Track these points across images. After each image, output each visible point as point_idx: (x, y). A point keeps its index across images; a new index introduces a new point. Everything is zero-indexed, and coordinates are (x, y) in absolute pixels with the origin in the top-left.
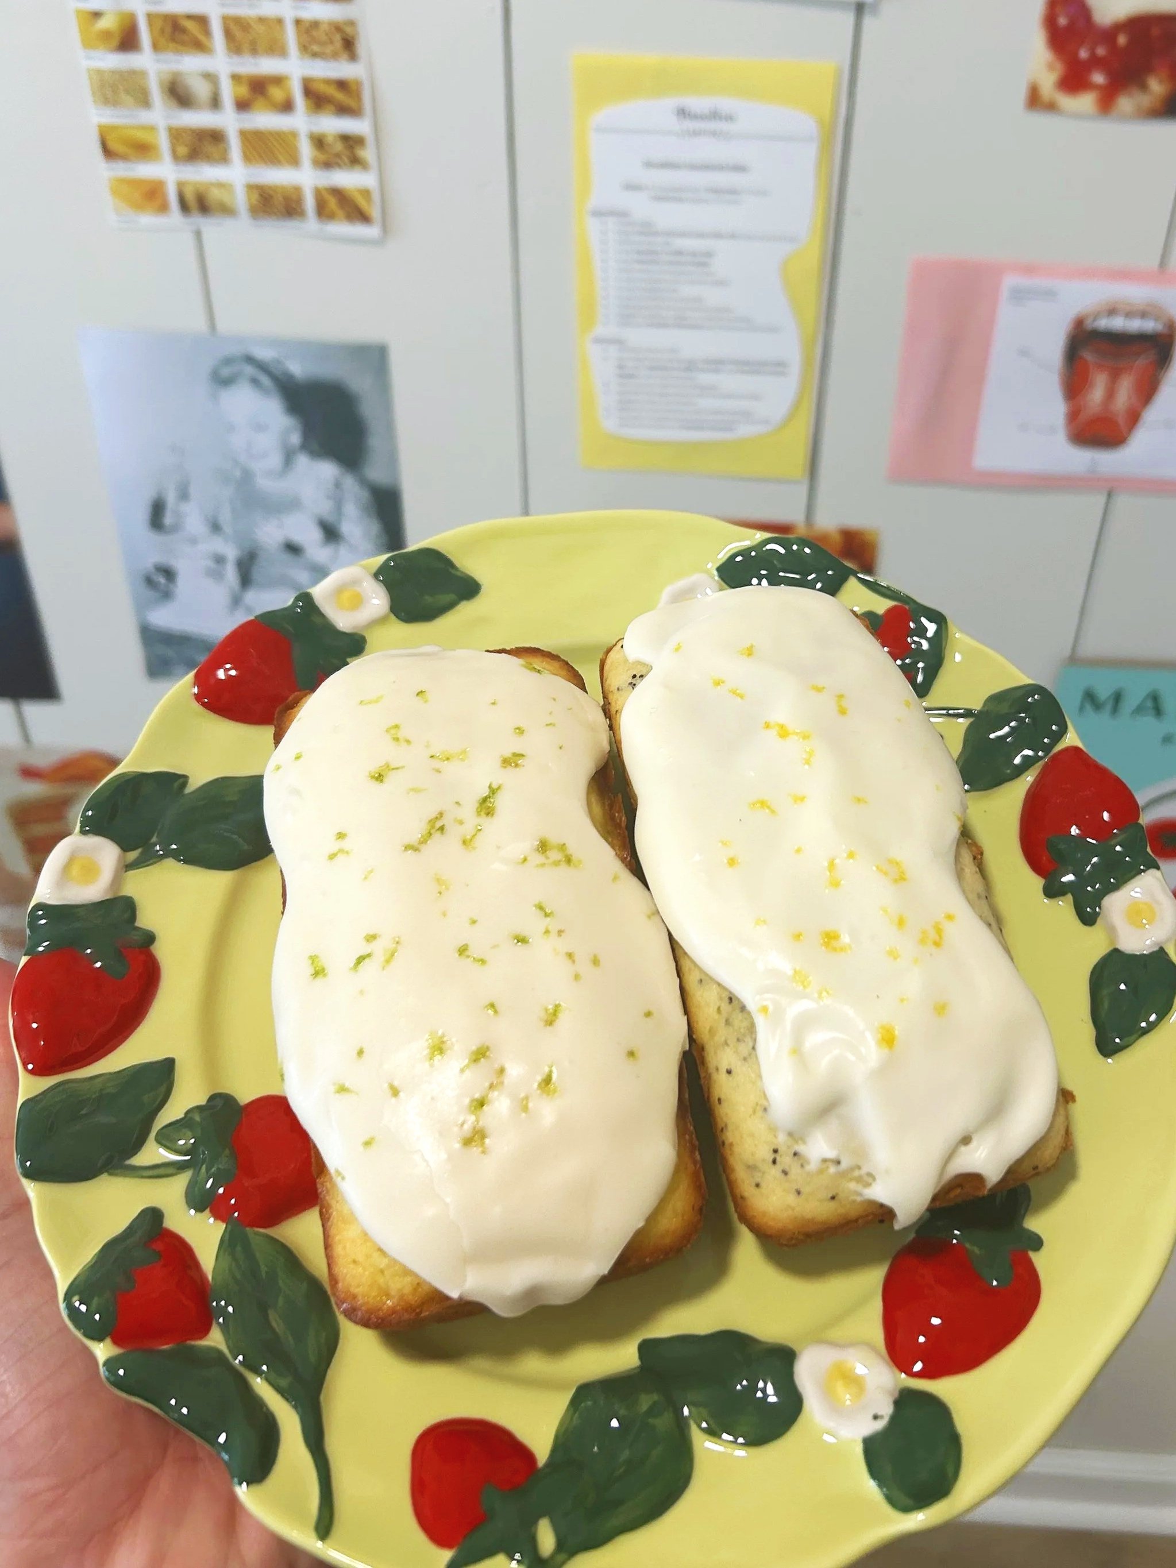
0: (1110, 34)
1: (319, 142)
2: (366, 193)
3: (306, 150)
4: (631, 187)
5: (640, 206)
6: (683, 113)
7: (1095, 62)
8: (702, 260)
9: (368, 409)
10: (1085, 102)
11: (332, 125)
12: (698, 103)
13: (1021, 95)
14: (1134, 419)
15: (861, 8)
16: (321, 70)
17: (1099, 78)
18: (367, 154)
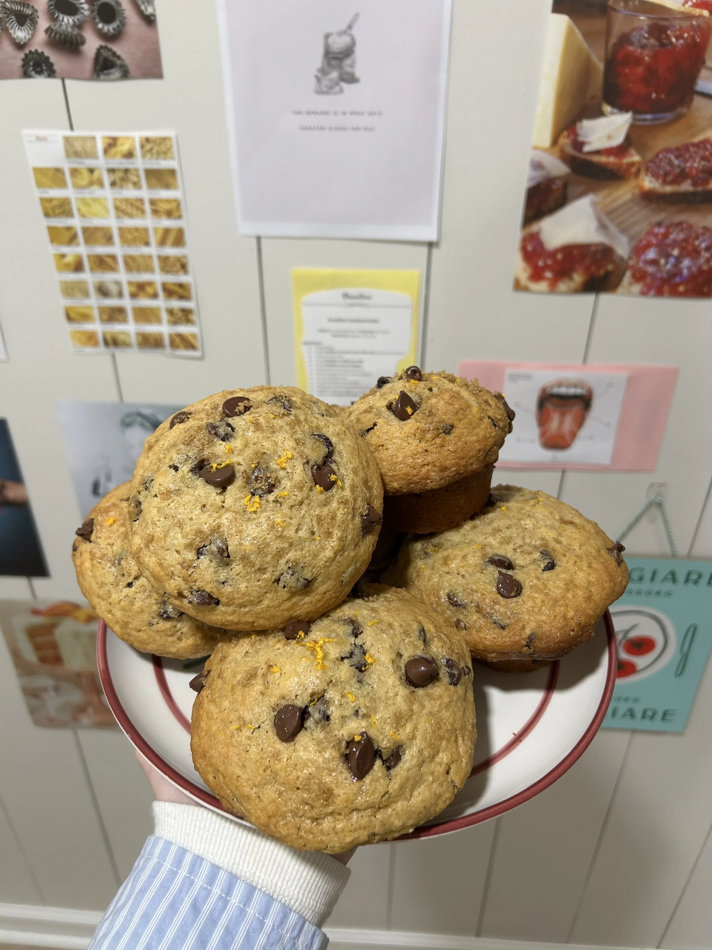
0: (553, 254)
1: (171, 312)
2: (194, 336)
3: (165, 316)
4: (322, 331)
5: (327, 340)
6: (346, 296)
7: (546, 267)
8: (358, 364)
10: (543, 286)
11: (176, 304)
12: (353, 291)
13: (511, 283)
14: (574, 435)
15: (431, 245)
16: (171, 279)
17: (548, 274)
18: (194, 317)
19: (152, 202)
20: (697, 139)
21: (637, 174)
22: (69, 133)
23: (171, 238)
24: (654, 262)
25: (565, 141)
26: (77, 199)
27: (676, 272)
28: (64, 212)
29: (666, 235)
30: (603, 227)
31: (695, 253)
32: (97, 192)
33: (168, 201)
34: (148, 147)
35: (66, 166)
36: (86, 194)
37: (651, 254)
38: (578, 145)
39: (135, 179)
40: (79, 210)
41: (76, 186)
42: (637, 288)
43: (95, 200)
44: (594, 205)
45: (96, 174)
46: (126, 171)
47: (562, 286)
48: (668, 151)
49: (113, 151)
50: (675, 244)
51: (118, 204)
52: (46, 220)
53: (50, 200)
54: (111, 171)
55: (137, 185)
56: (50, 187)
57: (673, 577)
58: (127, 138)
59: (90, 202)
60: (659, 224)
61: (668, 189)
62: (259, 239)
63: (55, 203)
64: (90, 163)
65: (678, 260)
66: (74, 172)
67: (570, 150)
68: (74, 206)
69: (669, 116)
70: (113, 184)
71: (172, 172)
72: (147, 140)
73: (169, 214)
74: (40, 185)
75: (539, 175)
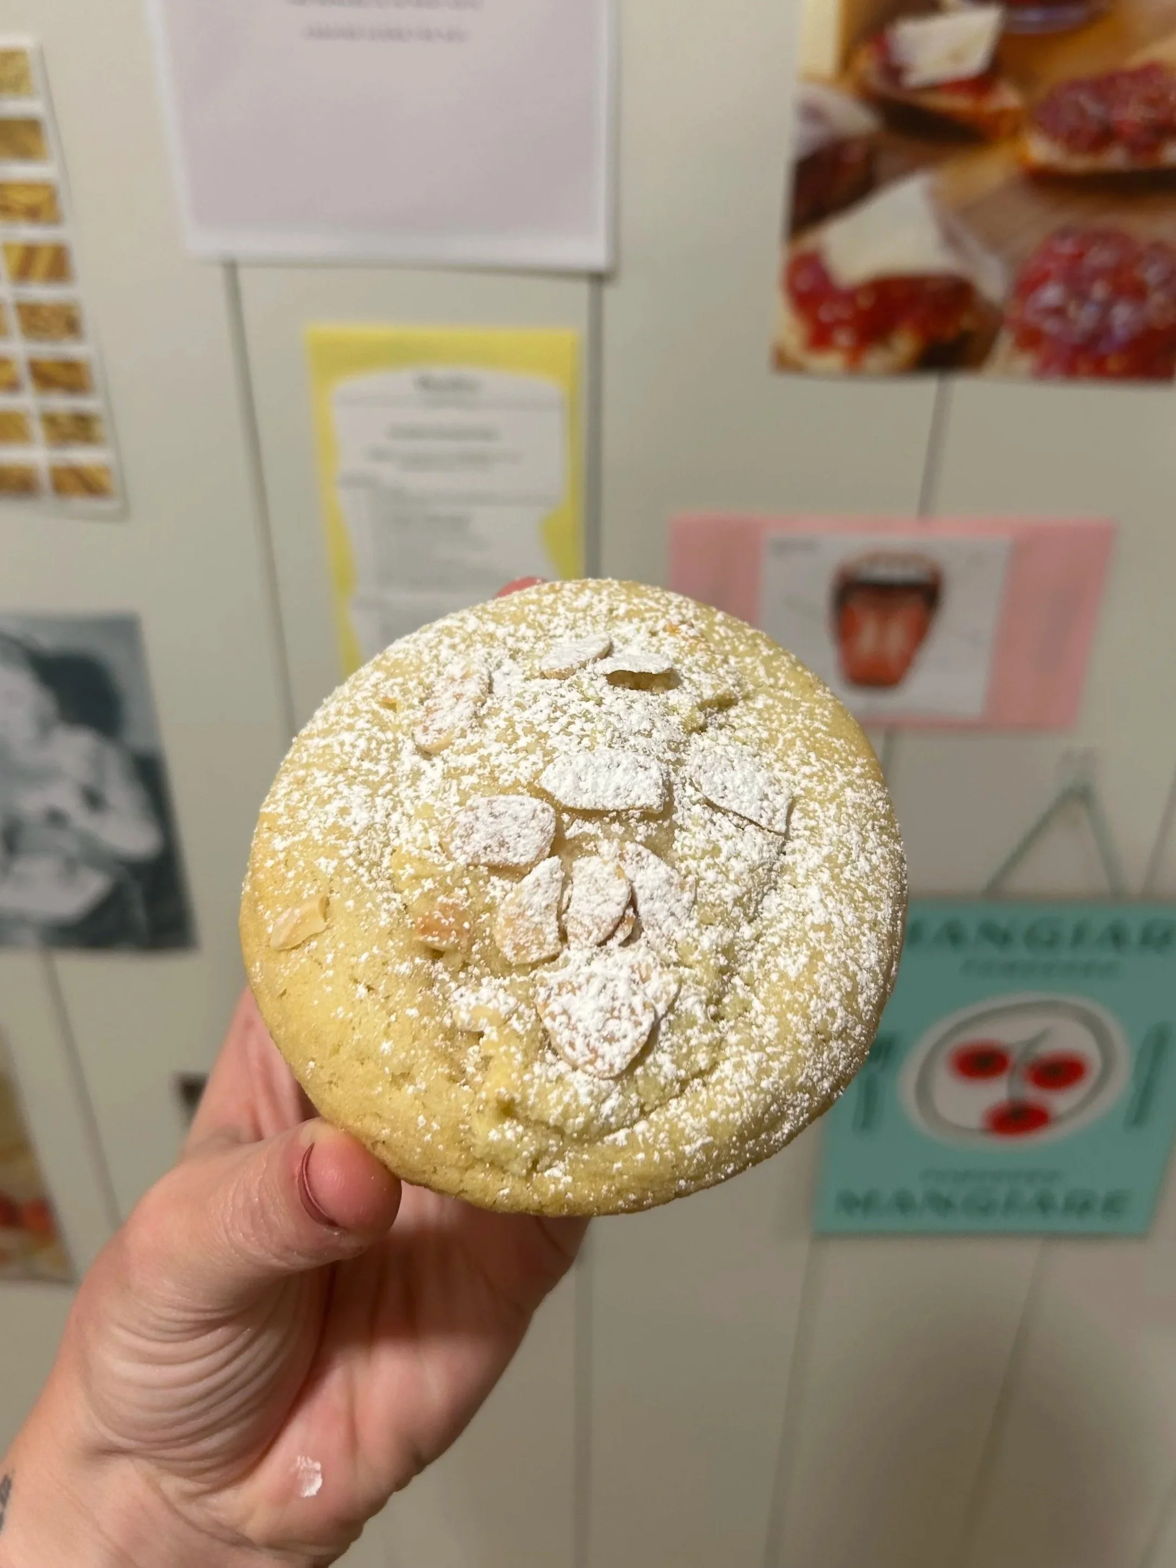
0: (850, 296)
1: (51, 421)
2: (106, 470)
3: (37, 429)
4: (379, 455)
5: (388, 473)
6: (425, 383)
7: (839, 323)
8: (458, 525)
9: (122, 678)
10: (832, 361)
11: (61, 403)
12: (440, 372)
13: (764, 357)
14: (906, 661)
15: (598, 279)
16: (47, 350)
17: (843, 338)
18: (101, 429)
20: (1137, 60)
21: (1015, 133)
23: (42, 263)
24: (1058, 312)
25: (866, 63)
27: (1101, 333)
29: (1079, 257)
30: (951, 239)
31: (1138, 292)
33: (30, 186)
37: (1051, 294)
38: (894, 72)
42: (1025, 362)
44: (933, 195)
47: (875, 360)
48: (1075, 85)
50: (1098, 273)
57: (1117, 937)
60: (1063, 234)
61: (1080, 163)
62: (231, 267)
65: (1106, 307)
67: (877, 82)
69: (1074, 14)
71: (32, 126)
73: (33, 214)
75: (816, 134)
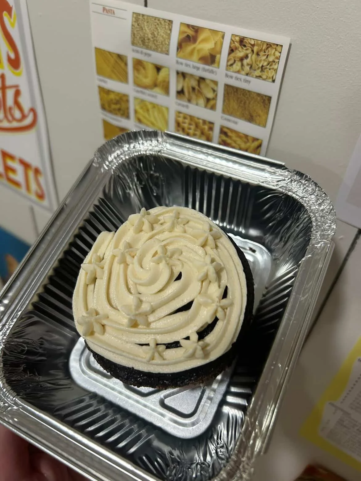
19: (223, 132)
22: (141, 9)
26: (136, 98)
28: (119, 110)
32: (160, 98)
34: (240, 53)
35: (131, 55)
36: (147, 96)
39: (210, 95)
40: (136, 112)
41: (137, 84)
43: (154, 106)
45: (163, 73)
46: (202, 80)
49: (189, 48)
51: (181, 120)
52: (102, 111)
53: (108, 92)
54: (183, 75)
55: (210, 103)
56: (110, 77)
58: (214, 32)
59: (150, 107)
63: (112, 96)
64: (157, 57)
66: (138, 64)
68: (132, 106)
70: (180, 93)
71: (266, 100)
72: (242, 41)
74: (100, 71)
